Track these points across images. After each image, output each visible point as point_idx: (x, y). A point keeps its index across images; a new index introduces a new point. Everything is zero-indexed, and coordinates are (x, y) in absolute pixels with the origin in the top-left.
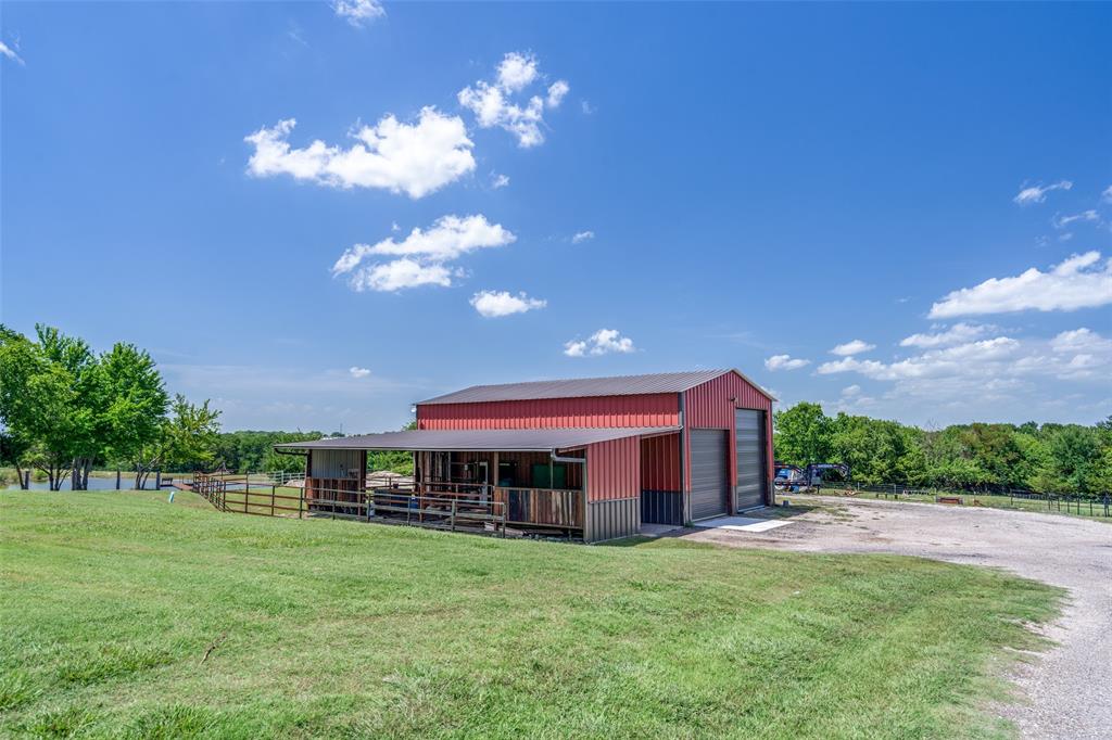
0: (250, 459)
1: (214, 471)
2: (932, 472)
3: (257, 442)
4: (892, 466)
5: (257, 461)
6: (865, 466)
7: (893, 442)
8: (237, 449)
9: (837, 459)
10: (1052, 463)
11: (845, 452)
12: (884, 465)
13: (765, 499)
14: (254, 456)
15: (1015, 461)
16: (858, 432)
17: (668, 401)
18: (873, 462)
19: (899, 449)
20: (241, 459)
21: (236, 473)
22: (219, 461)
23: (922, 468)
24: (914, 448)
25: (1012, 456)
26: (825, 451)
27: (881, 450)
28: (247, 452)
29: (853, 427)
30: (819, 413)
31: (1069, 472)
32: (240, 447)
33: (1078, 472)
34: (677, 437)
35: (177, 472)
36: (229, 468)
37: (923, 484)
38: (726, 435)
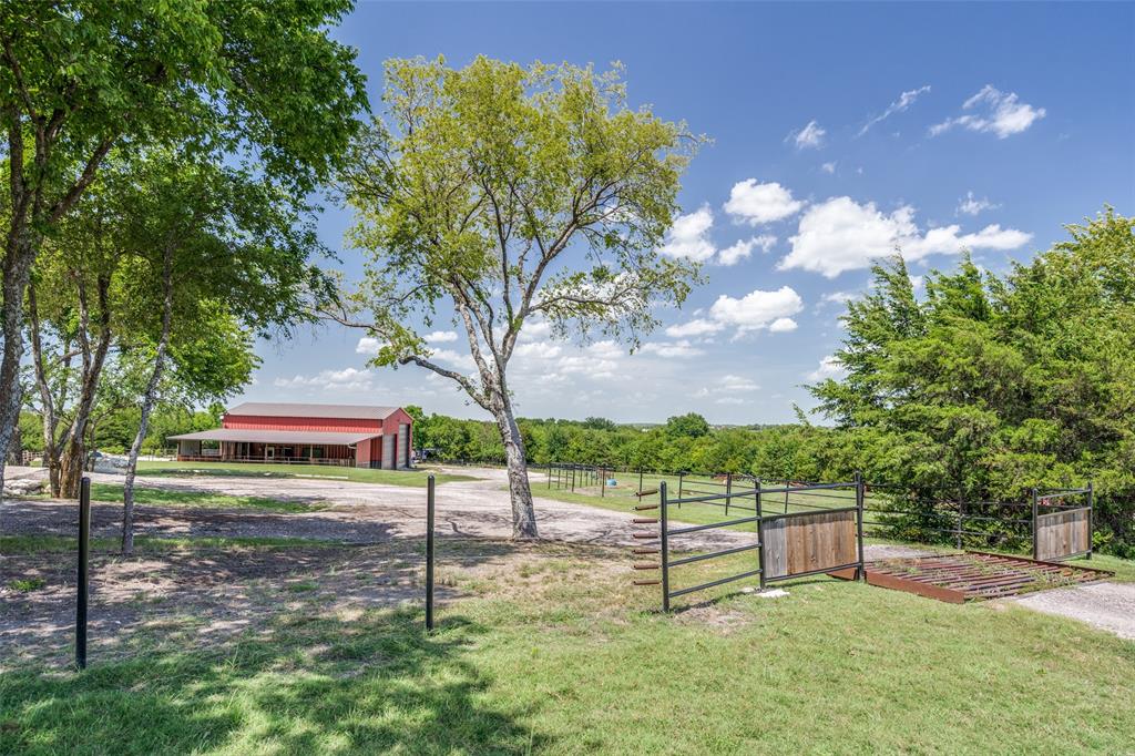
2: (484, 452)
4: (462, 449)
6: (446, 449)
7: (464, 434)
9: (430, 443)
10: (546, 447)
11: (435, 440)
12: (458, 449)
13: (407, 465)
15: (530, 446)
16: (443, 427)
17: (377, 423)
18: (452, 447)
19: (467, 438)
23: (478, 450)
24: (475, 437)
25: (529, 443)
26: (423, 438)
27: (457, 439)
29: (441, 424)
30: (421, 414)
31: (552, 453)
33: (557, 452)
34: (381, 438)
37: (479, 460)
38: (396, 436)
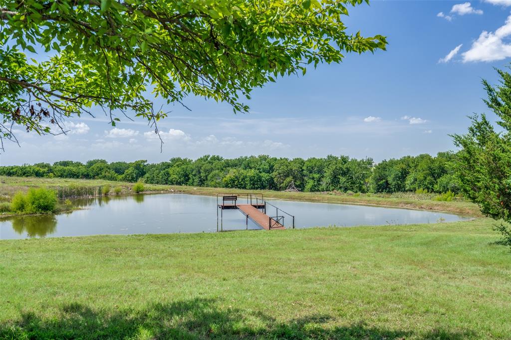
0: (313, 178)
1: (285, 188)
3: (318, 164)
5: (319, 180)
8: (303, 170)
14: (316, 176)
20: (306, 178)
21: (302, 191)
22: (288, 179)
28: (311, 172)
32: (304, 168)
35: (257, 188)
36: (297, 186)
